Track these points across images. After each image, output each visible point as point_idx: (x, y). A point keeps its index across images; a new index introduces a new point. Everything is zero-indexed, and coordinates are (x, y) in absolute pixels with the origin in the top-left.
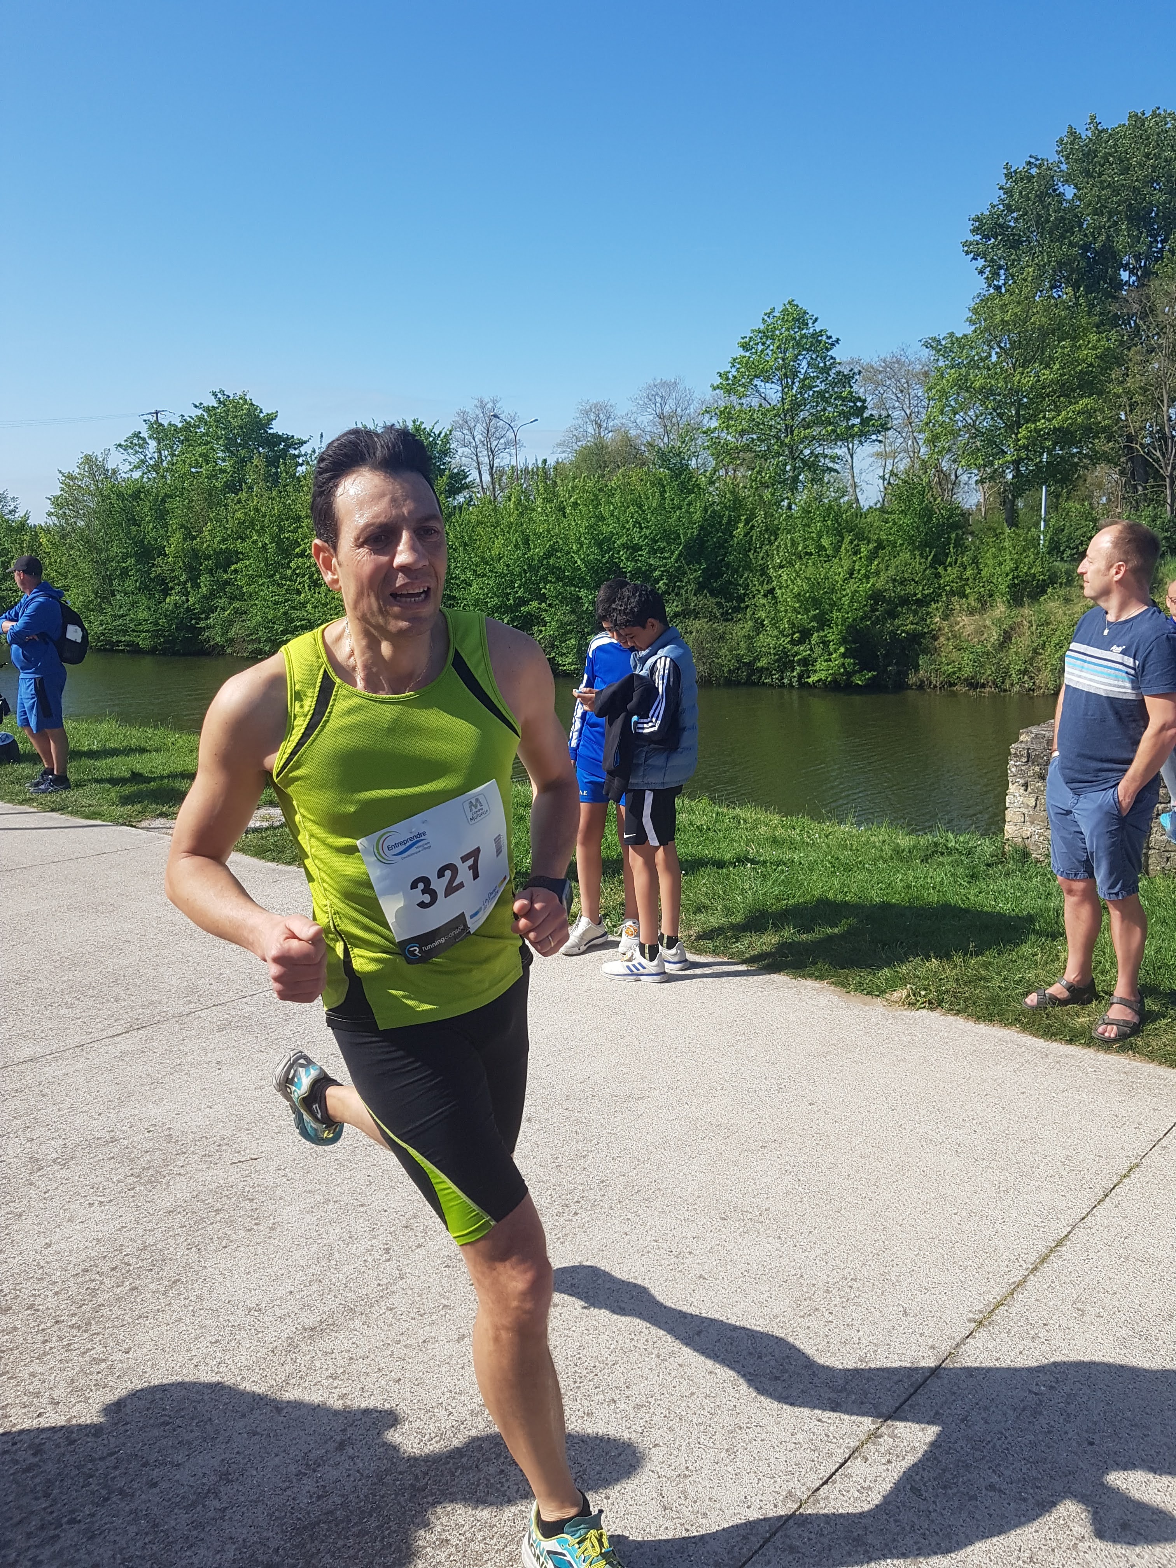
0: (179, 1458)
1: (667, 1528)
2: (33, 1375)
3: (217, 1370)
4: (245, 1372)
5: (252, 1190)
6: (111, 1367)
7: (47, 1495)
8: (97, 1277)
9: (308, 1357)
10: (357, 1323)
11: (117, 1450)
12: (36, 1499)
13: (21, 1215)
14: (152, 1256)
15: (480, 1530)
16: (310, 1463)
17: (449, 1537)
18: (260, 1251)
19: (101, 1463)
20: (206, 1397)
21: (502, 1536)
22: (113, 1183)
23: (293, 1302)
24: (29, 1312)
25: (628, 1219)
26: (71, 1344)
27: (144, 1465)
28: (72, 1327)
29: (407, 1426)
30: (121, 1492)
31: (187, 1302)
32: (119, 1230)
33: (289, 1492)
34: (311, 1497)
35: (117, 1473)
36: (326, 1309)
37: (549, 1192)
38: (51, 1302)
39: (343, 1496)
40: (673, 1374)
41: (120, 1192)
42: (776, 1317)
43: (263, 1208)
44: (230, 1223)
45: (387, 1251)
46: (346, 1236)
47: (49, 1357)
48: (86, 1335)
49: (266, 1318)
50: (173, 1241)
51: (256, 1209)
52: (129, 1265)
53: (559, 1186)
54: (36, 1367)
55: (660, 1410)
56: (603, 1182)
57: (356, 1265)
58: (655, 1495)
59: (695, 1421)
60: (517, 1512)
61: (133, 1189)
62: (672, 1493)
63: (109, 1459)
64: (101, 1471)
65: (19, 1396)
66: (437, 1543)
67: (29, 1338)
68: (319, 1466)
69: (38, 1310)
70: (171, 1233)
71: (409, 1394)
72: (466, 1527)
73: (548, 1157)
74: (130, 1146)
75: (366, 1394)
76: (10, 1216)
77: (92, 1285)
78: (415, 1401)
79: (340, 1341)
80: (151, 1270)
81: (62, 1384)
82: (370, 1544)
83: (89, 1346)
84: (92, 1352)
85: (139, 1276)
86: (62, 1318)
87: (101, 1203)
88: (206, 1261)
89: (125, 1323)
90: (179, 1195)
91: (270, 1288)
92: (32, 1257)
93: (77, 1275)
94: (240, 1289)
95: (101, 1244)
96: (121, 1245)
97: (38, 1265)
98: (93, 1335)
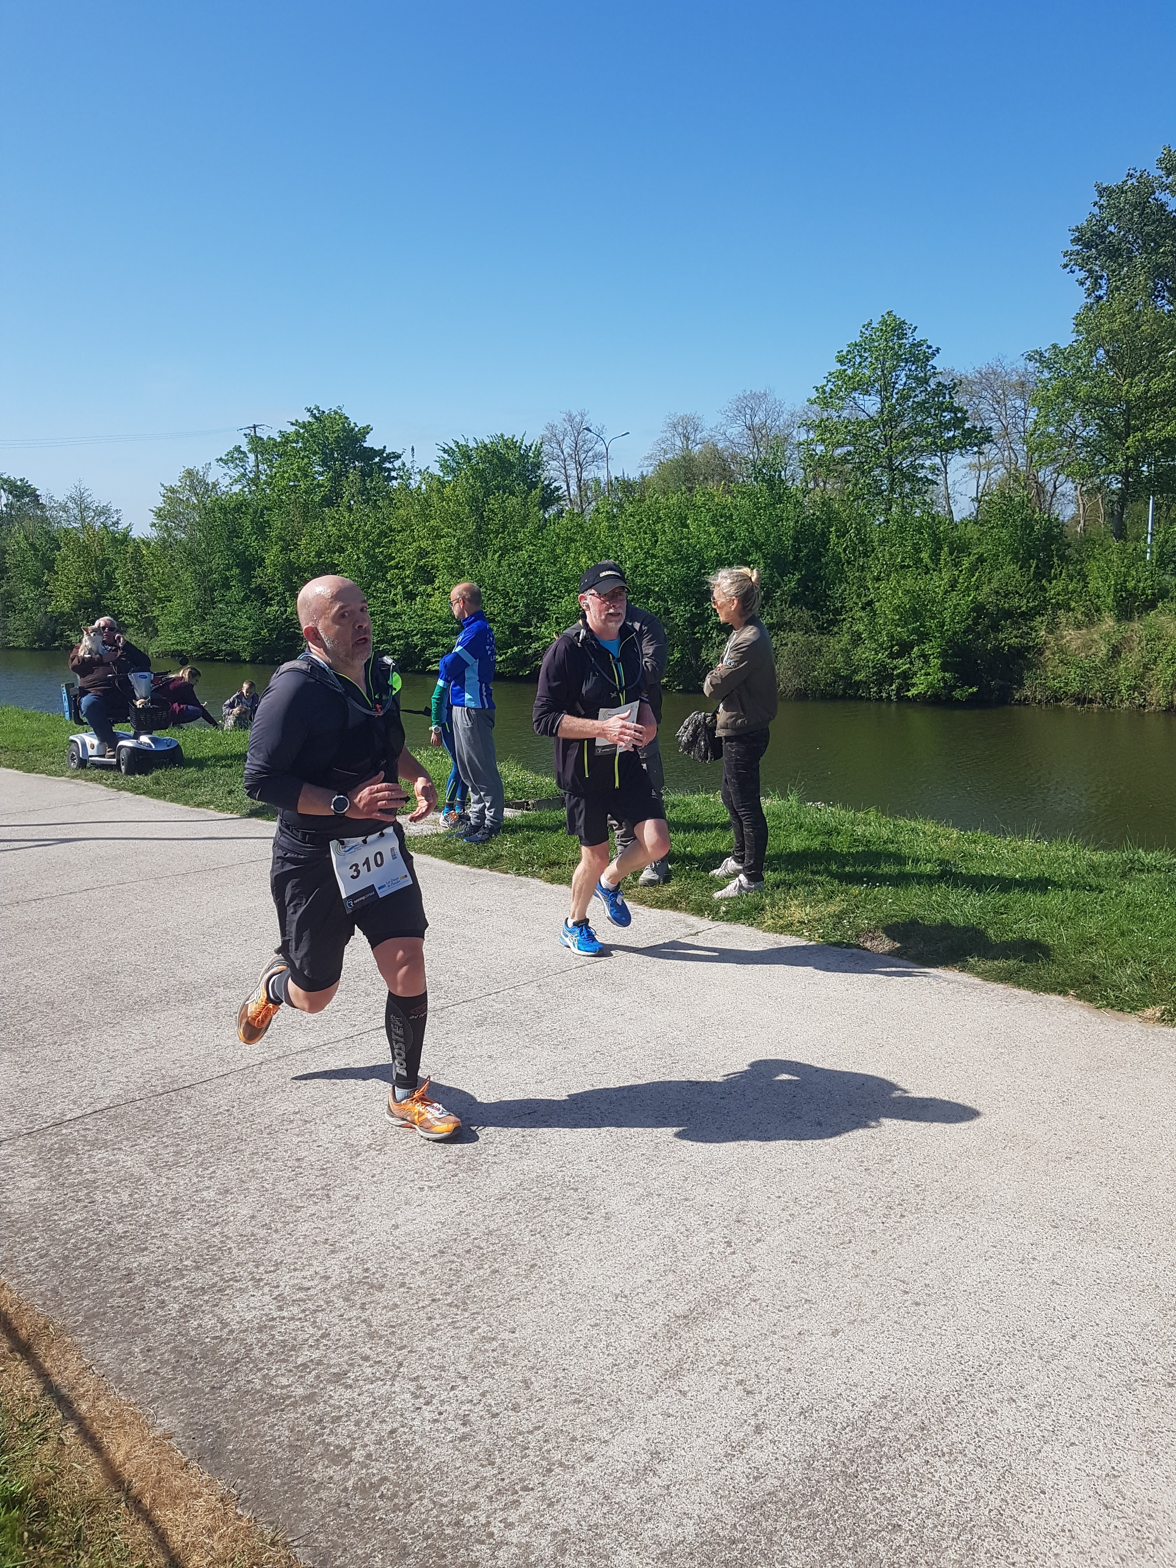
0: (604, 1434)
1: (1116, 1527)
2: (430, 1349)
3: (607, 1353)
4: (635, 1355)
5: (572, 1181)
6: (503, 1345)
7: (492, 1464)
8: (455, 1258)
9: (691, 1344)
10: (726, 1313)
11: (541, 1424)
12: (482, 1466)
13: (358, 1199)
14: (500, 1241)
15: (928, 1518)
16: (734, 1445)
17: (900, 1523)
18: (603, 1240)
19: (531, 1437)
20: (607, 1378)
21: (953, 1525)
22: (433, 1169)
23: (654, 1290)
24: (402, 1290)
25: (958, 1224)
26: (455, 1322)
27: (574, 1439)
28: (450, 1305)
29: (815, 1415)
30: (561, 1464)
31: (552, 1286)
32: (458, 1214)
33: (724, 1472)
34: (747, 1477)
35: (550, 1446)
36: (690, 1298)
37: (867, 1195)
38: (420, 1281)
39: (779, 1478)
40: (1063, 1375)
41: (443, 1179)
42: (1147, 1325)
43: (590, 1198)
44: (564, 1212)
45: (729, 1244)
46: (683, 1229)
47: (439, 1333)
48: (466, 1314)
49: (635, 1305)
50: (515, 1228)
52: (482, 1248)
53: (876, 1188)
54: (429, 1342)
55: (1064, 1410)
56: (918, 1186)
57: (704, 1257)
58: (1091, 1493)
59: (1102, 1422)
60: (958, 1503)
61: (456, 1175)
62: (1108, 1493)
63: (536, 1432)
64: (533, 1444)
65: (426, 1369)
66: (890, 1527)
67: (413, 1313)
68: (744, 1448)
69: (411, 1288)
70: (510, 1219)
71: (805, 1384)
72: (913, 1514)
73: (853, 1160)
75: (764, 1381)
76: (347, 1199)
77: (453, 1266)
78: (814, 1391)
79: (717, 1329)
80: (504, 1254)
81: (462, 1359)
82: (823, 1526)
83: (474, 1325)
84: (479, 1330)
85: (495, 1259)
86: (437, 1297)
87: (430, 1187)
88: (554, 1248)
89: (500, 1304)
90: (504, 1183)
91: (628, 1276)
92: (384, 1237)
93: (435, 1255)
94: (599, 1276)
95: (447, 1227)
96: (466, 1229)
97: (394, 1245)
98: (474, 1314)
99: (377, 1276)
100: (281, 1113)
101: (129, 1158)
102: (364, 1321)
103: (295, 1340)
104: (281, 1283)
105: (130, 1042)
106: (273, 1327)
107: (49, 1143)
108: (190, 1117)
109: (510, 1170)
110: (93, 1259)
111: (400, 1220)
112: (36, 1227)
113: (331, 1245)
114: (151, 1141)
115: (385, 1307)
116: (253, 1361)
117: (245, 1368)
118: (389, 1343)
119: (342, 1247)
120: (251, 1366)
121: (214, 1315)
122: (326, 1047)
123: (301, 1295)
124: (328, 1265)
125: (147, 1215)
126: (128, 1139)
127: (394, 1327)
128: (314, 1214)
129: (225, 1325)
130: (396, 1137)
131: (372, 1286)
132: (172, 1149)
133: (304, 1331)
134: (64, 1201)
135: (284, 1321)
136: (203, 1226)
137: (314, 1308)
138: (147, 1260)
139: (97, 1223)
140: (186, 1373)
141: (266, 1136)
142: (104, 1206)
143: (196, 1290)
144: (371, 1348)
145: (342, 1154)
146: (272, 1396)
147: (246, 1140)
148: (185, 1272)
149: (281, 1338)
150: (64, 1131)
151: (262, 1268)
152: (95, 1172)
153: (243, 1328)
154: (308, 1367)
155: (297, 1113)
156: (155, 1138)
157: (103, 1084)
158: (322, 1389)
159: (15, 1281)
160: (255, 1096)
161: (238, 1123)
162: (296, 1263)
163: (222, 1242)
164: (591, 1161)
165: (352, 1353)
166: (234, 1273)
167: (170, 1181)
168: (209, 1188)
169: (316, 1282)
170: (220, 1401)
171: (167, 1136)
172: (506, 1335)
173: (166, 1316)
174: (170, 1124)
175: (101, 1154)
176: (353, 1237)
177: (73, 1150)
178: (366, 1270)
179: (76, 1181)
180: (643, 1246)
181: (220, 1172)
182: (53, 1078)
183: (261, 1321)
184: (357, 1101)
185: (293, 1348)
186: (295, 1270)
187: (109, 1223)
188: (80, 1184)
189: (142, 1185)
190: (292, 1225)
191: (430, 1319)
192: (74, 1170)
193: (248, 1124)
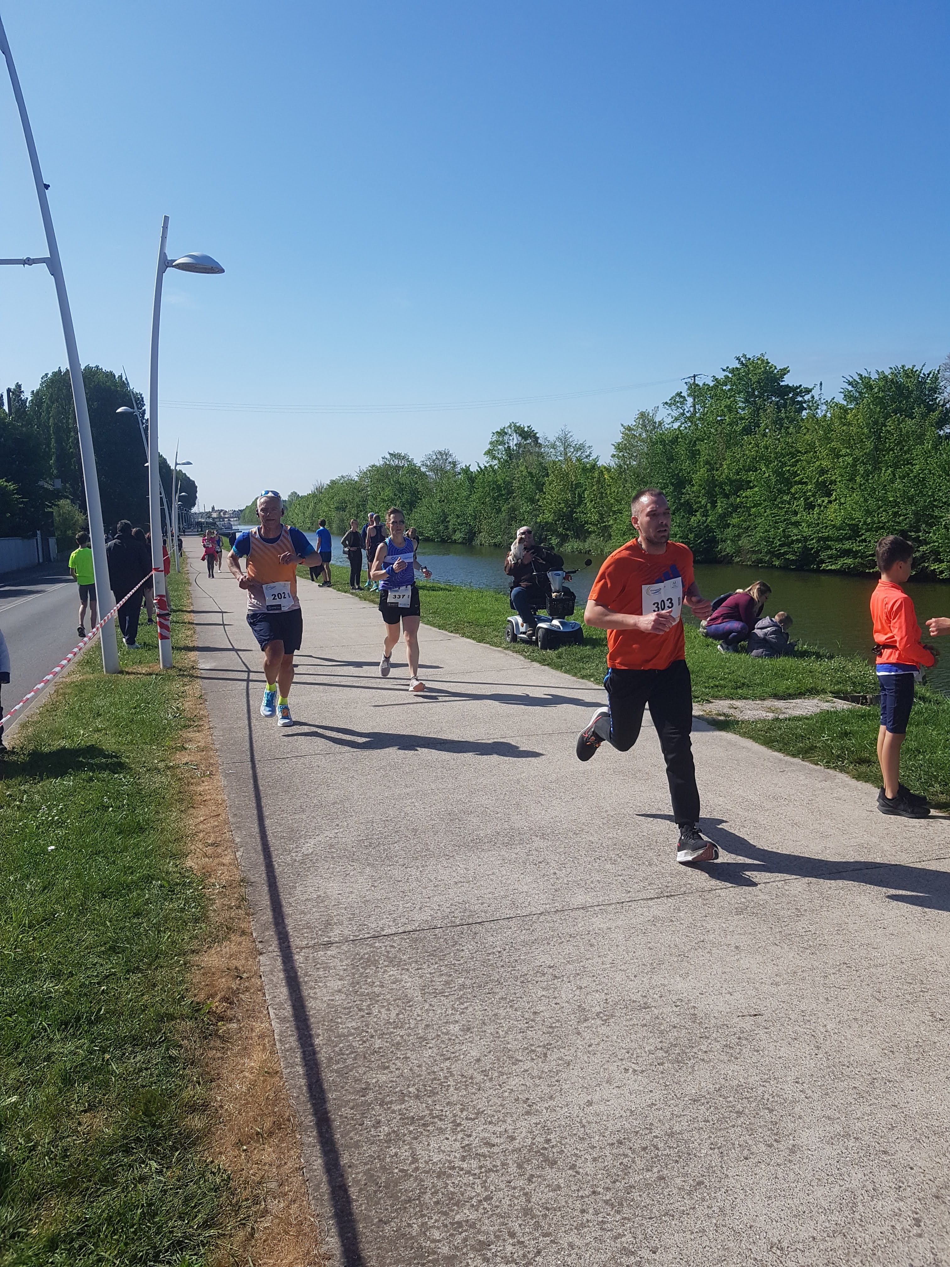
2: (571, 1245)
5: (771, 1100)
8: (629, 1153)
13: (569, 1065)
14: (678, 1146)
18: (780, 1175)
22: (645, 1052)
23: (815, 1251)
24: (571, 1172)
26: (604, 1222)
28: (606, 1202)
31: (710, 1212)
32: (649, 1106)
38: (589, 1168)
41: (651, 1065)
43: (783, 1124)
44: (751, 1131)
46: (870, 1187)
47: (586, 1230)
48: (618, 1217)
50: (698, 1136)
51: (776, 1124)
52: (658, 1149)
54: (573, 1237)
61: (662, 1064)
67: (570, 1201)
69: (578, 1173)
70: (696, 1125)
74: (660, 1017)
76: (560, 1062)
77: (625, 1161)
80: (677, 1162)
83: (620, 1231)
84: (623, 1239)
85: (666, 1165)
86: (599, 1189)
87: (634, 1071)
88: (728, 1169)
89: (653, 1216)
90: (703, 1084)
91: (791, 1225)
92: (576, 1111)
93: (613, 1144)
94: (762, 1215)
95: (634, 1117)
96: (651, 1124)
97: (581, 1122)
98: (625, 1218)
99: (554, 1150)
100: (539, 964)
101: (410, 980)
102: (526, 1194)
103: (462, 1195)
104: (474, 1134)
105: (454, 874)
106: (450, 1176)
107: (362, 952)
108: (469, 951)
109: (714, 1071)
110: (348, 1066)
111: (596, 1097)
112: (323, 1025)
113: (529, 1106)
114: (432, 967)
115: (549, 1186)
116: (421, 1205)
117: (412, 1210)
118: (537, 1226)
119: (537, 1111)
120: (418, 1209)
121: (410, 1148)
122: (599, 908)
123: (485, 1150)
124: (518, 1125)
125: (402, 1037)
126: (416, 962)
127: (548, 1209)
128: (527, 1071)
129: (415, 1160)
130: (624, 1011)
131: (546, 1160)
132: (444, 978)
133: (473, 1188)
134: (350, 1007)
135: (461, 1173)
136: (438, 1058)
137: (490, 1166)
138: (384, 1078)
139: (364, 1034)
140: (367, 1199)
141: (518, 983)
142: (375, 1020)
143: (407, 1118)
144: (520, 1225)
145: (572, 1017)
146: (421, 1247)
147: (502, 984)
148: (406, 1098)
149: (452, 1189)
150: (377, 944)
151: (465, 1113)
152: (382, 986)
153: (427, 1169)
154: (461, 1227)
155: (550, 967)
156: (436, 966)
157: (420, 909)
158: (464, 1254)
159: (288, 1070)
160: (525, 943)
161: (503, 966)
162: (493, 1116)
163: (446, 1077)
164: (796, 1082)
165: (503, 1224)
166: (442, 1111)
167: (431, 1008)
168: (457, 1022)
169: (502, 1140)
170: (380, 1236)
171: (446, 965)
172: (645, 1253)
173: (375, 1136)
174: (452, 954)
175: (393, 971)
176: (551, 1103)
177: (375, 963)
178: (548, 1141)
179: (366, 991)
180: (819, 1195)
181: (471, 1009)
182: (390, 895)
183: (443, 1167)
184: (604, 966)
185: (457, 1204)
186: (490, 1123)
187: (372, 1037)
188: (368, 993)
189: (410, 1006)
190: (505, 1077)
191: (583, 1211)
192: (369, 980)
193: (510, 969)
